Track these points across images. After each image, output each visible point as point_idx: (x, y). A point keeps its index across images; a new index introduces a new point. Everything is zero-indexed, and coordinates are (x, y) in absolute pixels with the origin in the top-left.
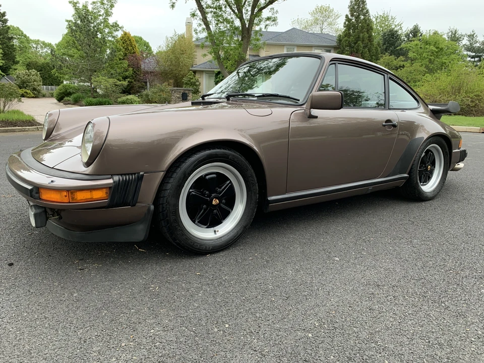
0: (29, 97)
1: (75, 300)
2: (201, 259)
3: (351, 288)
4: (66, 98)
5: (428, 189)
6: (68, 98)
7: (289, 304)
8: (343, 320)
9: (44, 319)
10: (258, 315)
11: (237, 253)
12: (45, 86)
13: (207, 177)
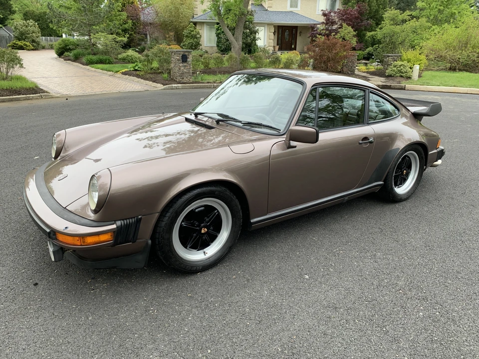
0: (29, 50)
1: (91, 324)
2: (193, 277)
3: (313, 311)
4: (66, 54)
5: (404, 190)
6: (68, 53)
7: (260, 329)
8: (301, 345)
9: (68, 344)
10: (234, 340)
11: (223, 270)
12: (43, 37)
13: (197, 210)
